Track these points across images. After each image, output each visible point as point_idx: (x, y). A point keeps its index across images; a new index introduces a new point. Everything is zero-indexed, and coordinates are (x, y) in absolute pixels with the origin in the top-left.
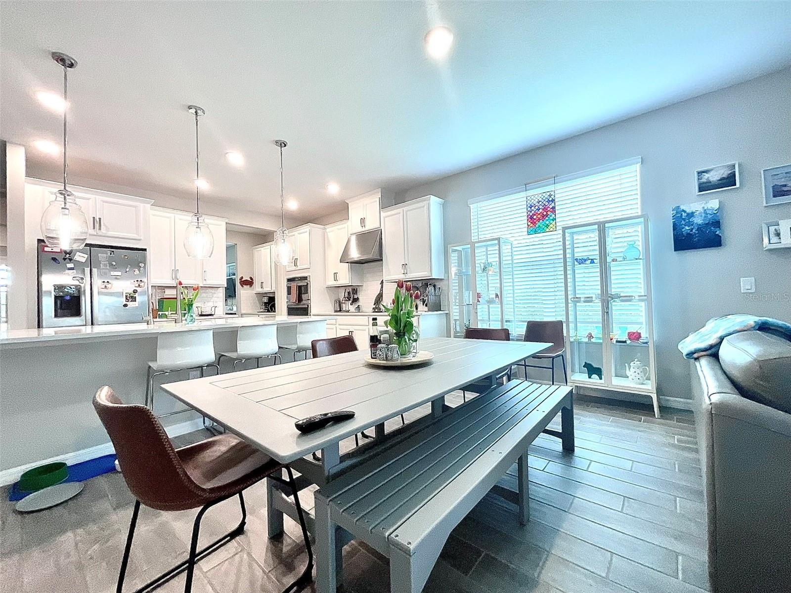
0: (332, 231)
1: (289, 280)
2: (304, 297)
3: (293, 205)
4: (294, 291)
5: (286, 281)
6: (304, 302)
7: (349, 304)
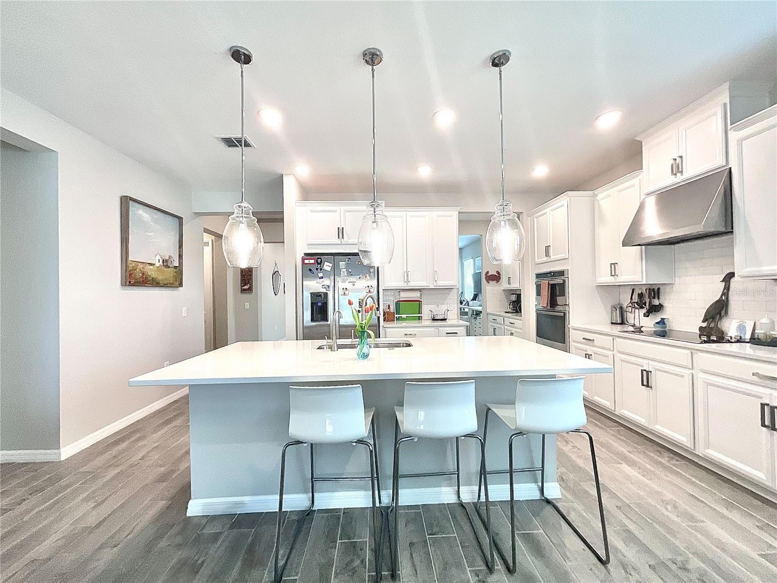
0: (606, 197)
1: (539, 276)
2: (559, 300)
3: (541, 171)
4: (545, 292)
5: (534, 276)
6: (558, 308)
7: (642, 314)
